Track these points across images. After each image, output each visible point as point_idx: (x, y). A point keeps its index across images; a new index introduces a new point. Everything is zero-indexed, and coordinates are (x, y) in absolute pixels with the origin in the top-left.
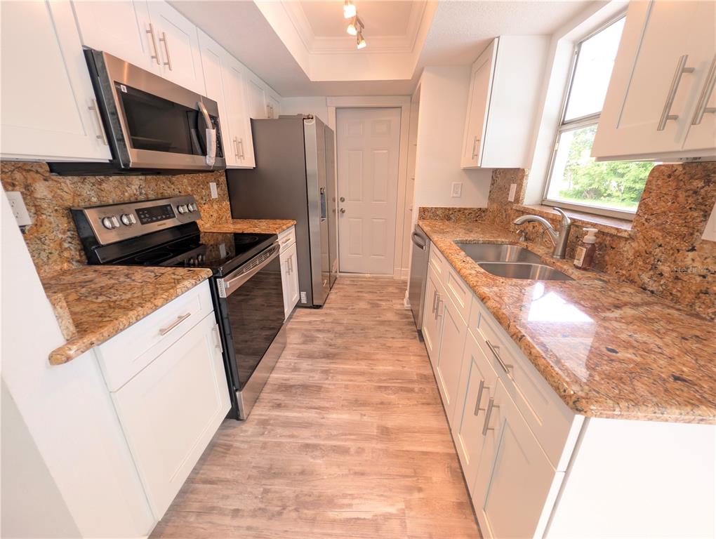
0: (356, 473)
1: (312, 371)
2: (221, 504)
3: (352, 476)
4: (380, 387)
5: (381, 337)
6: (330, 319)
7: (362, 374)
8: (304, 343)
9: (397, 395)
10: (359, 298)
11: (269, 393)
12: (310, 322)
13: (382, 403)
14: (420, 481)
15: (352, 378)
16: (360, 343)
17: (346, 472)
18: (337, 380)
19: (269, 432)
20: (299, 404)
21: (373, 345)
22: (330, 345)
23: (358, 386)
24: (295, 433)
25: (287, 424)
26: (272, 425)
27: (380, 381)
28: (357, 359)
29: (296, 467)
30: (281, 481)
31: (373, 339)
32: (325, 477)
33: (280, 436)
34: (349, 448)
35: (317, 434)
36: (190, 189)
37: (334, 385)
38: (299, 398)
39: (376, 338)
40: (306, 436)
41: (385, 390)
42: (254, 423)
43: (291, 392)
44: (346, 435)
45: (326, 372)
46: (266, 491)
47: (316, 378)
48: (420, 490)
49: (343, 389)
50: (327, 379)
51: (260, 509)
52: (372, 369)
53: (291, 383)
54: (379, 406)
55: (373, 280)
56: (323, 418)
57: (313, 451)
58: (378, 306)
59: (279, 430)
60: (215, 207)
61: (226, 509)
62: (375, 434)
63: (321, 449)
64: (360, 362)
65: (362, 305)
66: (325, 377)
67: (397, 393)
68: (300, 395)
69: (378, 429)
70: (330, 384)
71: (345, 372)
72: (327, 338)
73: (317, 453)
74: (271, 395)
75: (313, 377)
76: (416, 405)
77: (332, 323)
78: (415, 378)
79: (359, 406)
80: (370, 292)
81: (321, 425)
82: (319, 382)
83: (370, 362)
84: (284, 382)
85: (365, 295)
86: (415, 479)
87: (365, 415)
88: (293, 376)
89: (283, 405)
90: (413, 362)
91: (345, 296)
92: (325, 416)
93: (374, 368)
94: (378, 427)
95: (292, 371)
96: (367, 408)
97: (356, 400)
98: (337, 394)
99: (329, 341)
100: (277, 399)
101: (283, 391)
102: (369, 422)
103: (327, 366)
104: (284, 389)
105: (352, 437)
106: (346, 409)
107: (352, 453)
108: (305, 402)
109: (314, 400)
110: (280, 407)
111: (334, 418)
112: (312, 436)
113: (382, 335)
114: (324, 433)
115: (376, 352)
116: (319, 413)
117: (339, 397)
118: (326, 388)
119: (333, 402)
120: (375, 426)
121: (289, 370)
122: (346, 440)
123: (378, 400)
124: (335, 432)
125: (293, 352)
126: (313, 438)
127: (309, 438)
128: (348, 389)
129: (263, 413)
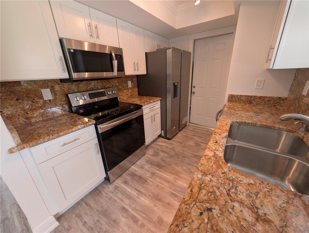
1: (148, 171)
2: (84, 216)
4: (173, 194)
5: (190, 164)
6: (170, 147)
7: (168, 181)
8: (153, 155)
10: (192, 139)
11: (126, 175)
12: (161, 146)
13: (169, 204)
15: (163, 182)
16: (177, 164)
18: (155, 180)
19: (115, 193)
20: (133, 186)
21: (183, 167)
22: (163, 161)
23: (163, 188)
24: (123, 199)
25: (124, 193)
26: (118, 190)
27: (175, 190)
28: (171, 173)
29: (114, 217)
30: (106, 220)
31: (186, 164)
32: (121, 230)
33: (118, 198)
34: (139, 221)
35: (131, 204)
37: (153, 182)
38: (135, 183)
39: (187, 164)
40: (126, 203)
41: (175, 197)
42: (114, 186)
43: (134, 178)
44: (142, 212)
45: (153, 174)
46: (98, 221)
47: (147, 175)
49: (155, 187)
50: (151, 178)
51: (92, 228)
52: (175, 182)
53: (137, 173)
54: (167, 205)
55: (205, 130)
56: (138, 198)
57: (124, 213)
58: (199, 145)
59: (119, 194)
60: (130, 91)
61: (84, 219)
62: (155, 220)
63: (128, 213)
64: (171, 175)
65: (191, 143)
66: (151, 176)
68: (137, 181)
70: (151, 181)
71: (161, 178)
72: (164, 156)
73: (125, 215)
75: (146, 174)
77: (171, 149)
79: (156, 200)
80: (200, 137)
81: (135, 201)
82: (148, 178)
83: (177, 177)
84: (134, 172)
85: (196, 137)
87: (156, 206)
88: (139, 170)
89: (127, 183)
91: (185, 136)
92: (140, 197)
93: (177, 181)
94: (159, 217)
95: (141, 168)
96: (160, 203)
97: (157, 196)
98: (151, 188)
99: (164, 158)
100: (127, 179)
101: (131, 176)
102: (156, 212)
103: (155, 171)
104: (132, 175)
105: (144, 215)
106: (150, 198)
107: (138, 224)
108: (136, 186)
109: (140, 186)
110: (126, 183)
111: (142, 200)
112: (128, 204)
113: (191, 164)
114: (134, 206)
115: (183, 172)
116: (138, 194)
117: (151, 190)
118: (148, 182)
119: (147, 191)
120: (158, 216)
121: (139, 167)
122: (140, 215)
123: (168, 201)
124: (138, 208)
125: (146, 158)
126: (128, 206)
127: (127, 205)
128: (157, 187)
129: (119, 183)
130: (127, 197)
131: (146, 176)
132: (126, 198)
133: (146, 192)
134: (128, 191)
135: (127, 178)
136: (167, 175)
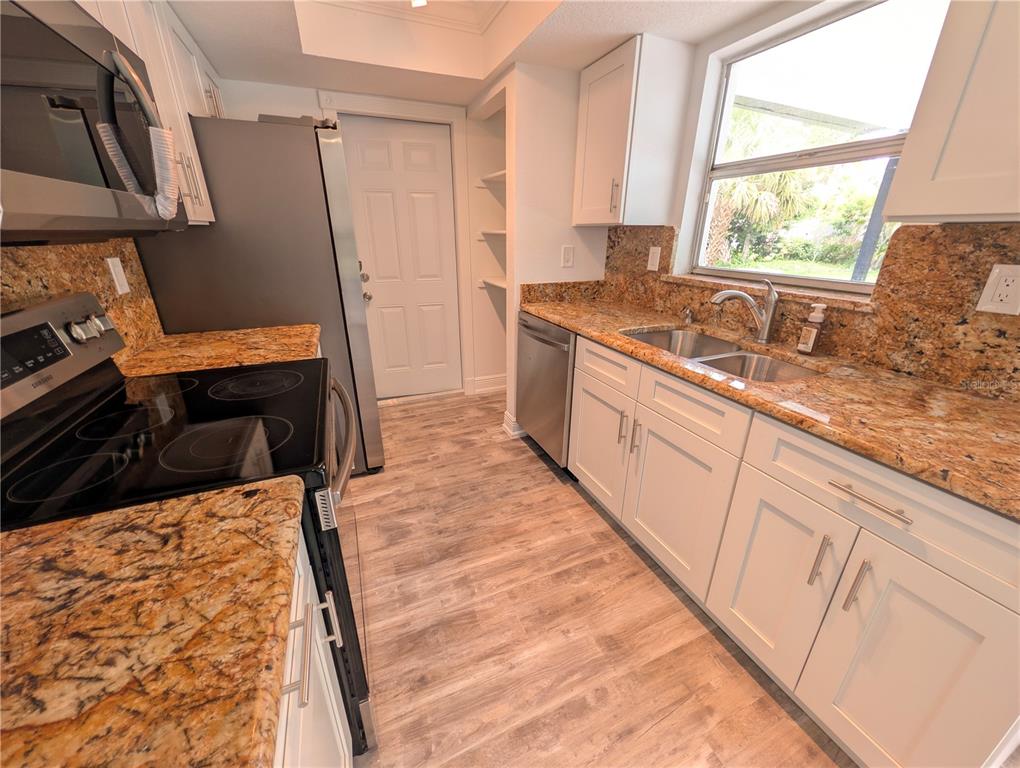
0: (620, 737)
1: (438, 589)
3: (619, 745)
4: (558, 575)
5: (507, 493)
6: (408, 487)
7: (519, 563)
8: (392, 542)
9: (588, 578)
10: (434, 438)
11: (387, 666)
12: (378, 502)
13: (578, 600)
14: (701, 697)
15: (512, 577)
16: (484, 512)
17: (605, 743)
18: (490, 589)
19: (438, 744)
20: (457, 662)
21: (504, 509)
22: (440, 532)
23: (528, 586)
24: (486, 720)
25: (458, 709)
26: (433, 727)
27: (552, 565)
28: (497, 542)
31: (499, 500)
33: (464, 740)
34: (584, 698)
35: (521, 701)
36: (66, 276)
37: (491, 599)
38: (450, 650)
39: (501, 497)
40: (505, 715)
41: (569, 577)
42: (397, 741)
43: (426, 644)
44: (565, 678)
45: (463, 582)
47: (455, 600)
48: (710, 710)
49: (510, 602)
50: (473, 594)
52: (529, 550)
53: (418, 625)
54: (578, 606)
55: (434, 403)
56: (512, 667)
57: (535, 738)
58: (471, 444)
59: (454, 729)
60: (129, 313)
62: (601, 654)
63: (545, 725)
64: (504, 544)
65: (446, 448)
66: (467, 591)
67: (586, 574)
68: (447, 643)
69: (600, 645)
70: (483, 602)
71: (493, 571)
72: (427, 521)
73: (545, 736)
74: (394, 667)
75: (449, 600)
76: (621, 583)
77: (417, 491)
78: (593, 541)
79: (550, 621)
80: (444, 424)
81: (518, 681)
82: (464, 604)
83: (521, 539)
85: (439, 430)
86: (694, 696)
87: (568, 631)
88: (412, 613)
89: (429, 677)
90: (574, 518)
91: (408, 439)
92: (514, 661)
93: (530, 546)
94: (598, 641)
95: (405, 604)
96: (565, 617)
97: (541, 612)
98: (506, 614)
99: (432, 524)
100: (410, 672)
101: (411, 650)
102: (581, 639)
103: (458, 570)
104: (411, 645)
105: (576, 677)
106: (536, 633)
107: (593, 704)
108: (464, 652)
109: (477, 642)
110: (426, 683)
111: (529, 658)
112: (516, 709)
113: (507, 490)
114: (530, 693)
115: (517, 519)
116: (501, 661)
117: (512, 618)
118: (482, 611)
119: (509, 630)
120: (594, 642)
121: (397, 605)
122: (571, 687)
123: (570, 597)
124: (545, 683)
125: (383, 567)
126: (519, 712)
127: (514, 716)
128: (515, 597)
129: (402, 711)
130: (486, 704)
131: (455, 605)
132: (486, 708)
133: (509, 634)
134: (464, 690)
135: (407, 670)
136: (495, 554)
